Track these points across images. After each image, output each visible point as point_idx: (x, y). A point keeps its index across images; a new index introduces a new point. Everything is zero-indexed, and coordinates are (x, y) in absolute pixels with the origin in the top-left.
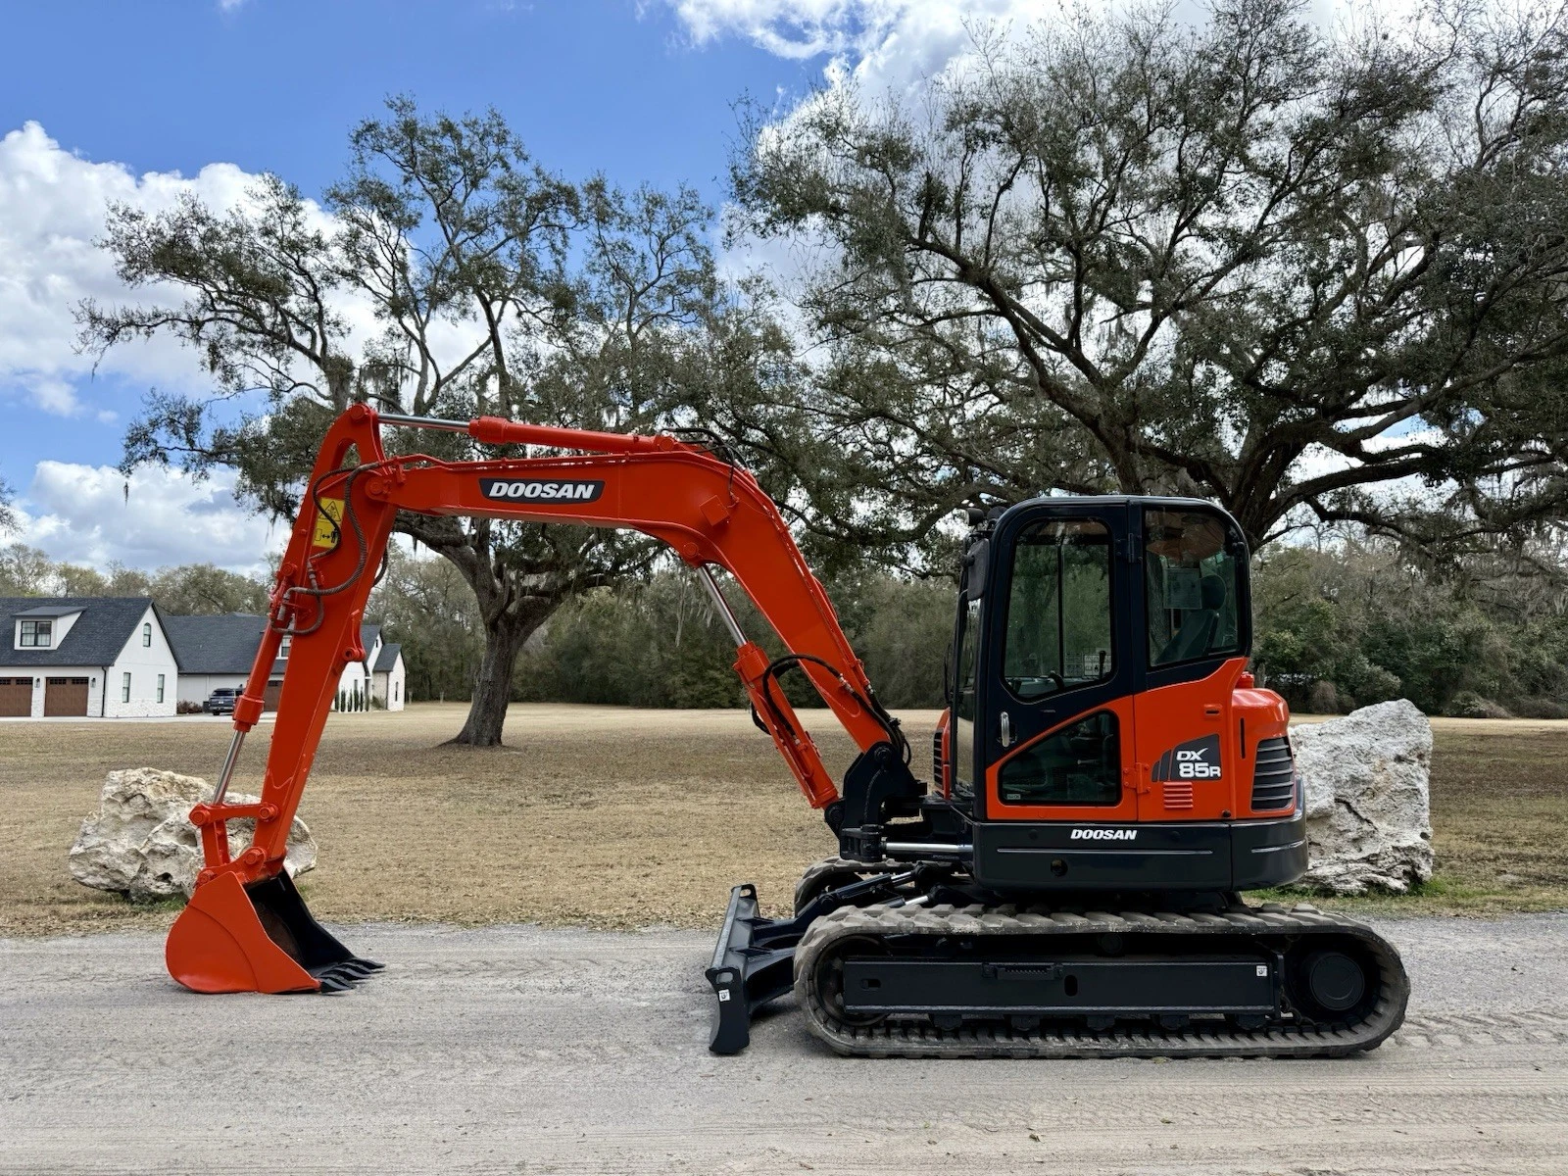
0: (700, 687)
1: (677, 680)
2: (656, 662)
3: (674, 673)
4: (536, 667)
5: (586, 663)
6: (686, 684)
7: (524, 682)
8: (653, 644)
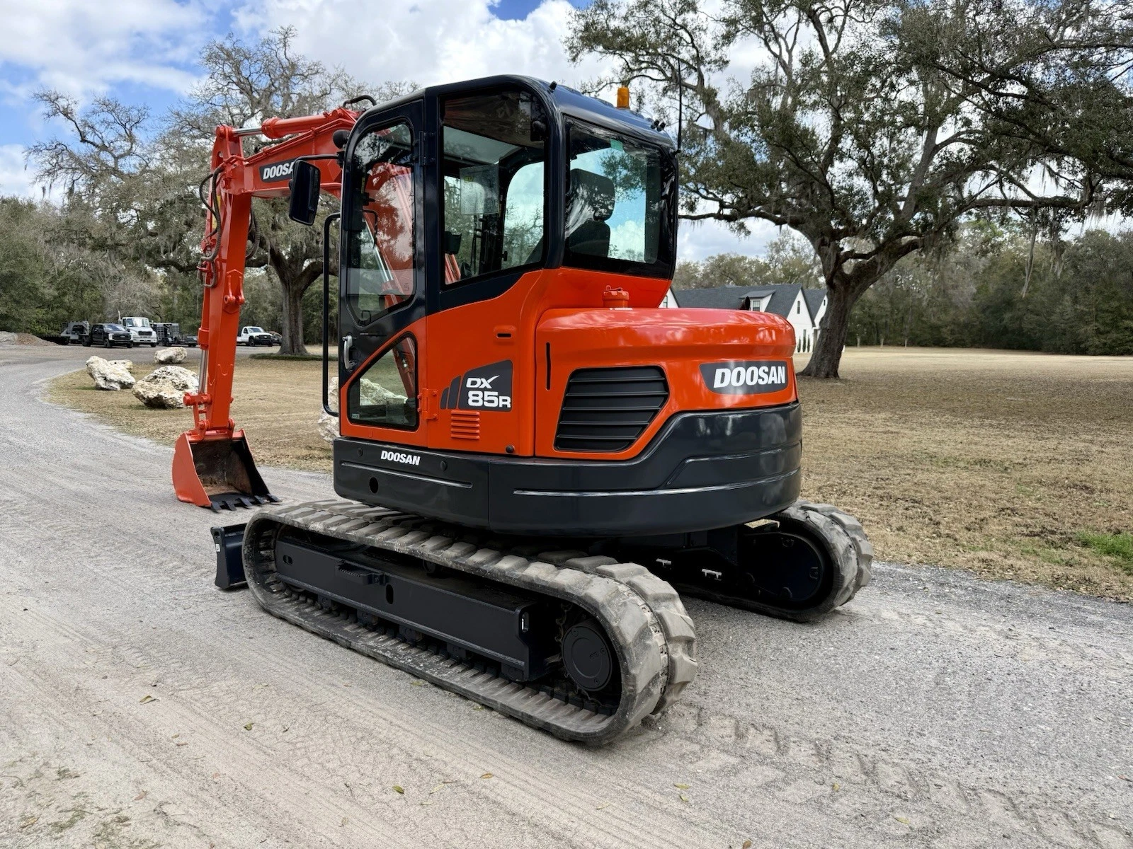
0: (1114, 335)
1: (1090, 329)
2: (1069, 312)
3: (1087, 323)
4: (962, 319)
5: (1007, 316)
6: (1099, 332)
7: (952, 332)
8: (1067, 297)
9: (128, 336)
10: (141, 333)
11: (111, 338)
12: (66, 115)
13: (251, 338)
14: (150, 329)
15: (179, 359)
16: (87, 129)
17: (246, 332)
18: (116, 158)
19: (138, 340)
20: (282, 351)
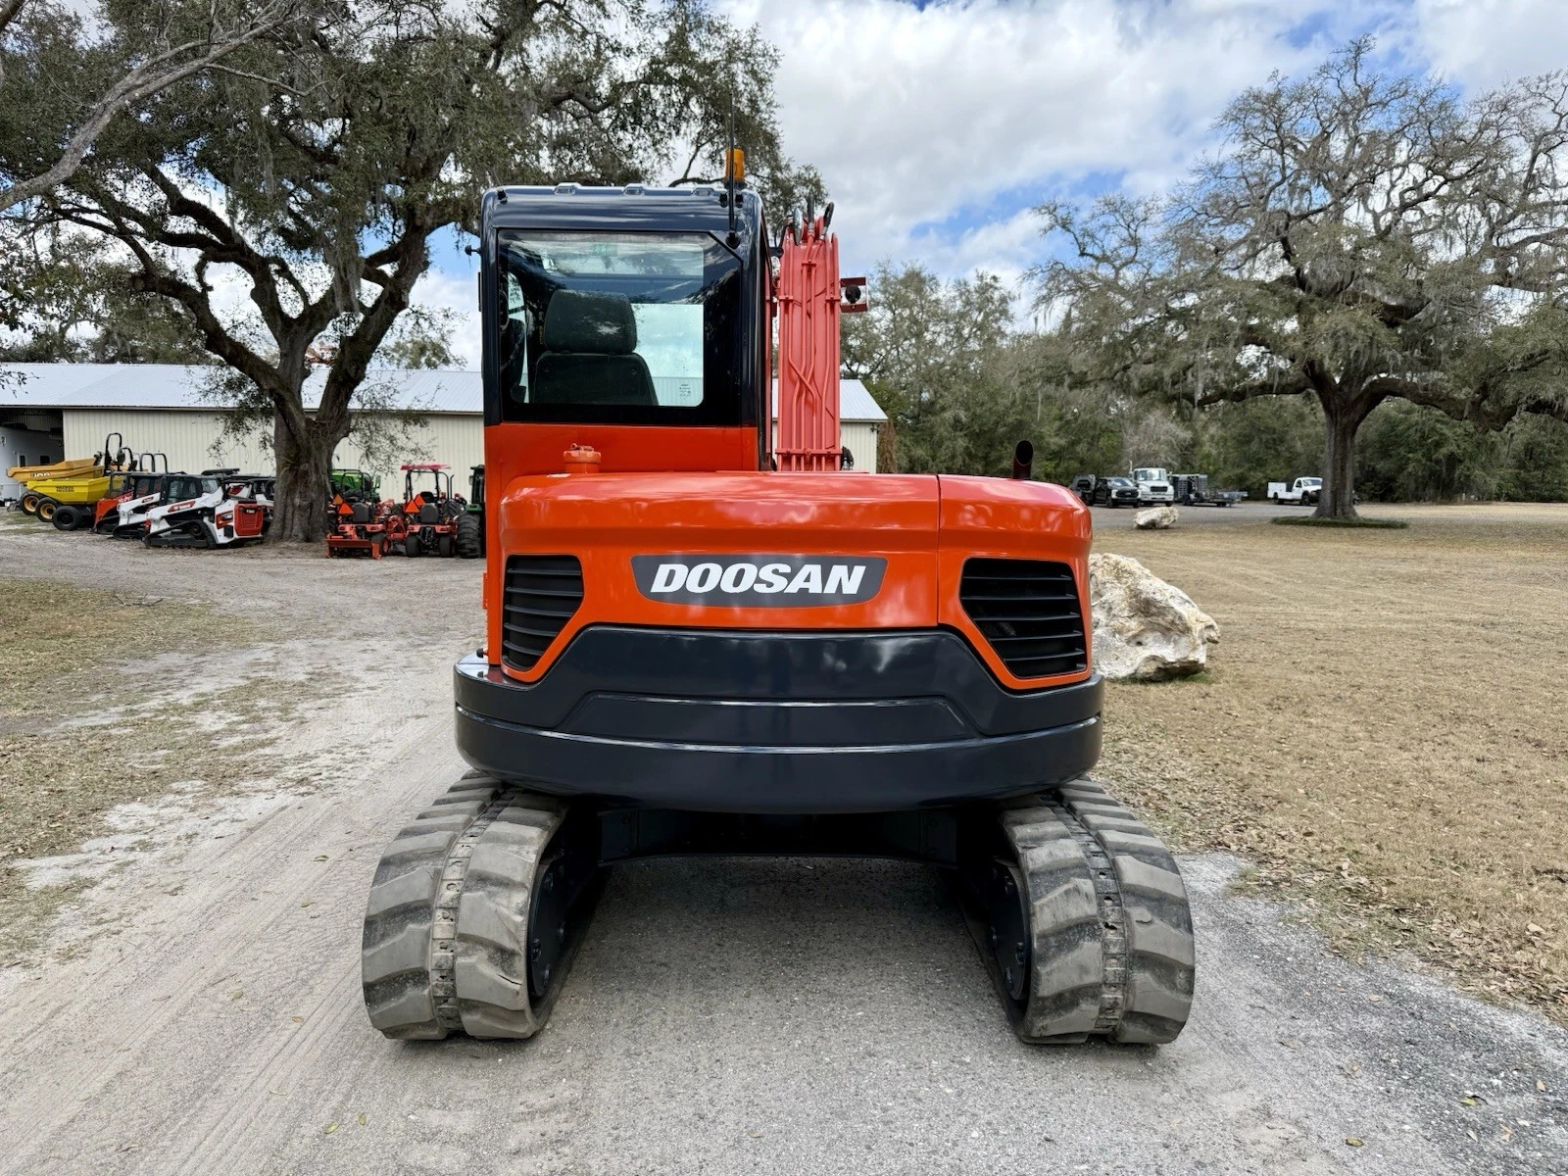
9: (1134, 493)
10: (1154, 489)
11: (1114, 496)
12: (1064, 227)
13: (1305, 493)
14: (1165, 483)
15: (1165, 522)
16: (1087, 239)
17: (1299, 485)
18: (1117, 270)
19: (1149, 498)
20: (1319, 513)
